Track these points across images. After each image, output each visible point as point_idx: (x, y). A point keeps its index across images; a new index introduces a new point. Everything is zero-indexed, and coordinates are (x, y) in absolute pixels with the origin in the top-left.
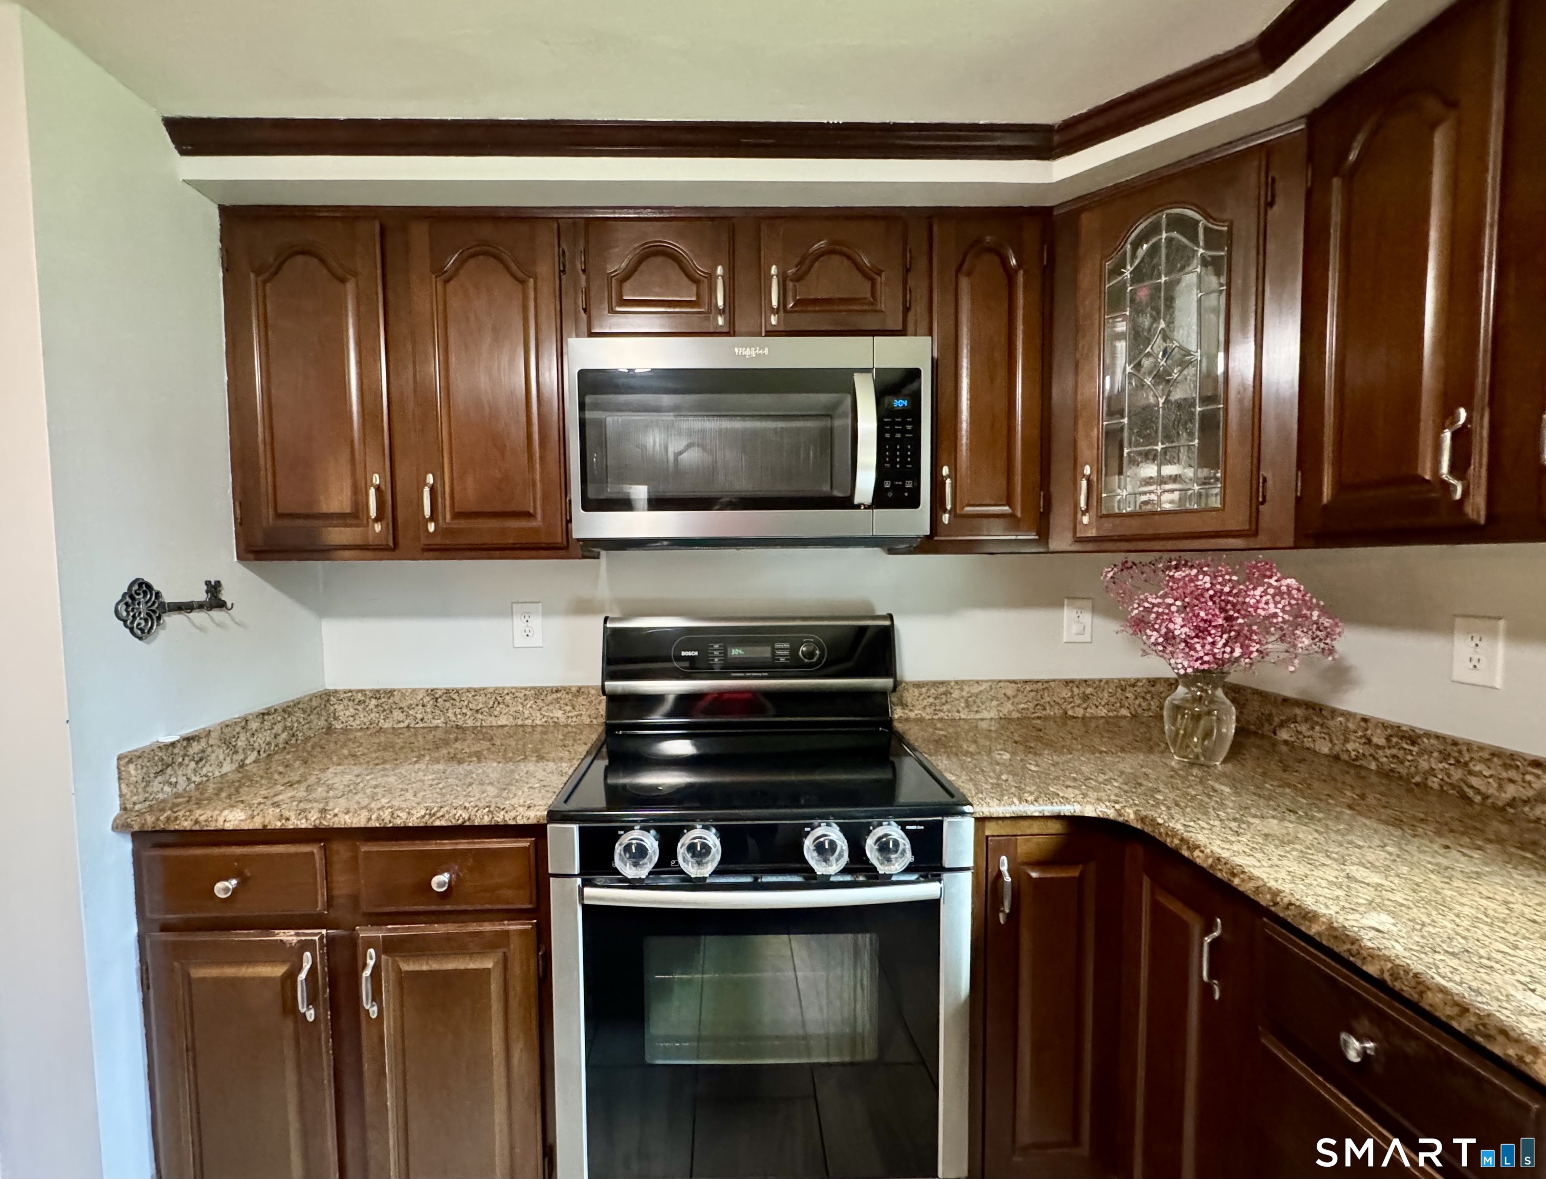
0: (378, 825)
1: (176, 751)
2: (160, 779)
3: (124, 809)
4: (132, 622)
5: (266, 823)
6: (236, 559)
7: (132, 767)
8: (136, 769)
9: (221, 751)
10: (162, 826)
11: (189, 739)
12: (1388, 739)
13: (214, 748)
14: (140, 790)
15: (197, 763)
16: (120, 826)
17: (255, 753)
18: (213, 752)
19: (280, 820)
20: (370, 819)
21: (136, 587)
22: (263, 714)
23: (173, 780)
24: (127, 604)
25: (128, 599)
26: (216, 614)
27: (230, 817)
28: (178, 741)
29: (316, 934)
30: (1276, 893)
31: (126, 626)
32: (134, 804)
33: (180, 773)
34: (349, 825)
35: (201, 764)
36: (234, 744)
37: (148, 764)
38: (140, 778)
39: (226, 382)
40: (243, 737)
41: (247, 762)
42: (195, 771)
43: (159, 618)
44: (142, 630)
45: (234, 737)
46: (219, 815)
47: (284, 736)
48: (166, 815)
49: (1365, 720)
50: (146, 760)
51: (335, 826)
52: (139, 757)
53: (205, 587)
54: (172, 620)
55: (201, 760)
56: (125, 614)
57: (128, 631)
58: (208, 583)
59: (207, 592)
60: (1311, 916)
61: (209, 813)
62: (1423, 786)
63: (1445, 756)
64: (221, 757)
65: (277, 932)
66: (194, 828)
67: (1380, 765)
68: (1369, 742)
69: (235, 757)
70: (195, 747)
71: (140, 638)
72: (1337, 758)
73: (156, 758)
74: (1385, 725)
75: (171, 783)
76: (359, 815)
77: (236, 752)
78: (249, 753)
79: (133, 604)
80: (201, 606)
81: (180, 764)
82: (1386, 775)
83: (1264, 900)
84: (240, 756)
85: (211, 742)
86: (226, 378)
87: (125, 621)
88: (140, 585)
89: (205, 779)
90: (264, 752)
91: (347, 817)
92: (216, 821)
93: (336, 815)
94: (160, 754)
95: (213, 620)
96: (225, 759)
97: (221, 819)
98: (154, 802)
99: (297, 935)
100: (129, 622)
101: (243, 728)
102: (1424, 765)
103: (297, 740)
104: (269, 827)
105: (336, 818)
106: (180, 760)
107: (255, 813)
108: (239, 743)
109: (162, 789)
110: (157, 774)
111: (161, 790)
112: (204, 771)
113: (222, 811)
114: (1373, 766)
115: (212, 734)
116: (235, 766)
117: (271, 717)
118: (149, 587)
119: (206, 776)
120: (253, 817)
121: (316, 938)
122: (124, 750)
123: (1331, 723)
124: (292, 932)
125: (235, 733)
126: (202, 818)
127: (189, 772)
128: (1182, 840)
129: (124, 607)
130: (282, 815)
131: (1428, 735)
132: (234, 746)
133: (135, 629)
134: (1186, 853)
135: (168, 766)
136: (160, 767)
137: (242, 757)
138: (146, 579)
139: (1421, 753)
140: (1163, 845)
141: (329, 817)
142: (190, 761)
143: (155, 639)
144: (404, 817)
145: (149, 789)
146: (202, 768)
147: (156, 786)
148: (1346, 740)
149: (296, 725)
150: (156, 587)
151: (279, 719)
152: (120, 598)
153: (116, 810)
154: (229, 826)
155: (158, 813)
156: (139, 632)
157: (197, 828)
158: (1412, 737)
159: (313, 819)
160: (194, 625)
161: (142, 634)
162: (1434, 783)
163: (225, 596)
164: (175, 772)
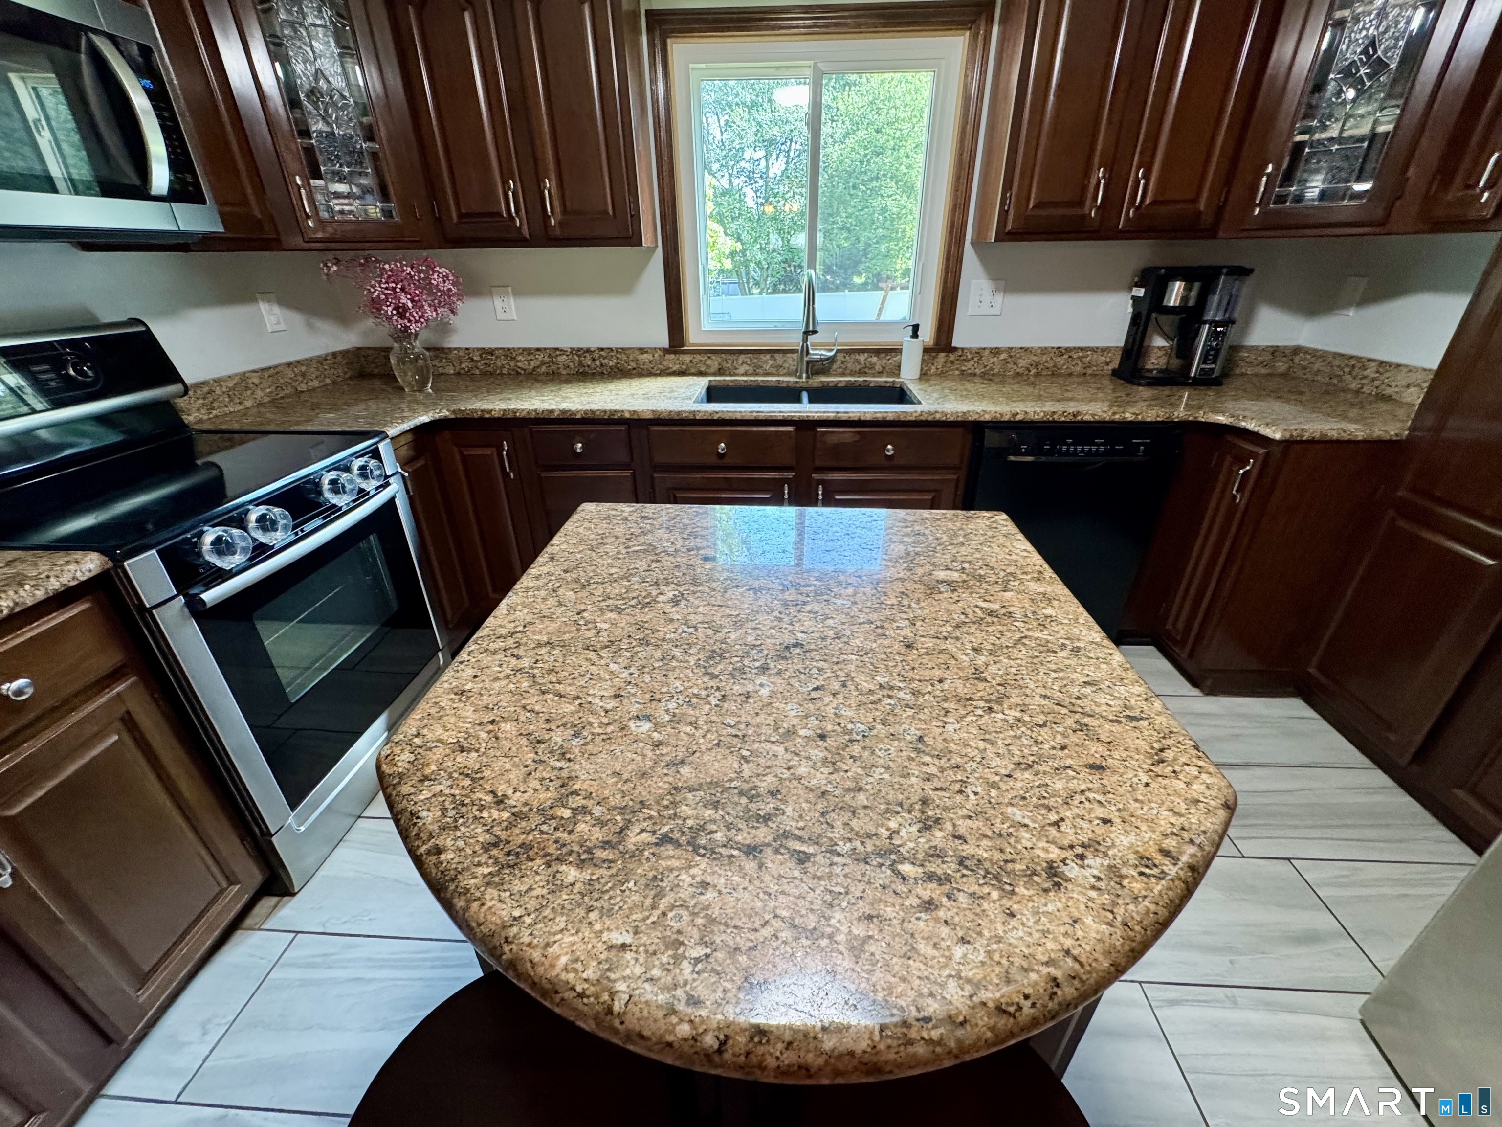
12: (481, 356)
30: (536, 410)
49: (467, 349)
60: (552, 412)
62: (501, 374)
63: (506, 356)
67: (480, 370)
68: (472, 360)
72: (459, 373)
74: (479, 349)
82: (484, 374)
83: (533, 415)
102: (499, 364)
114: (477, 372)
123: (450, 356)
128: (482, 411)
131: (497, 349)
134: (487, 416)
139: (497, 357)
140: (473, 419)
148: (461, 363)
158: (491, 352)
162: (505, 371)
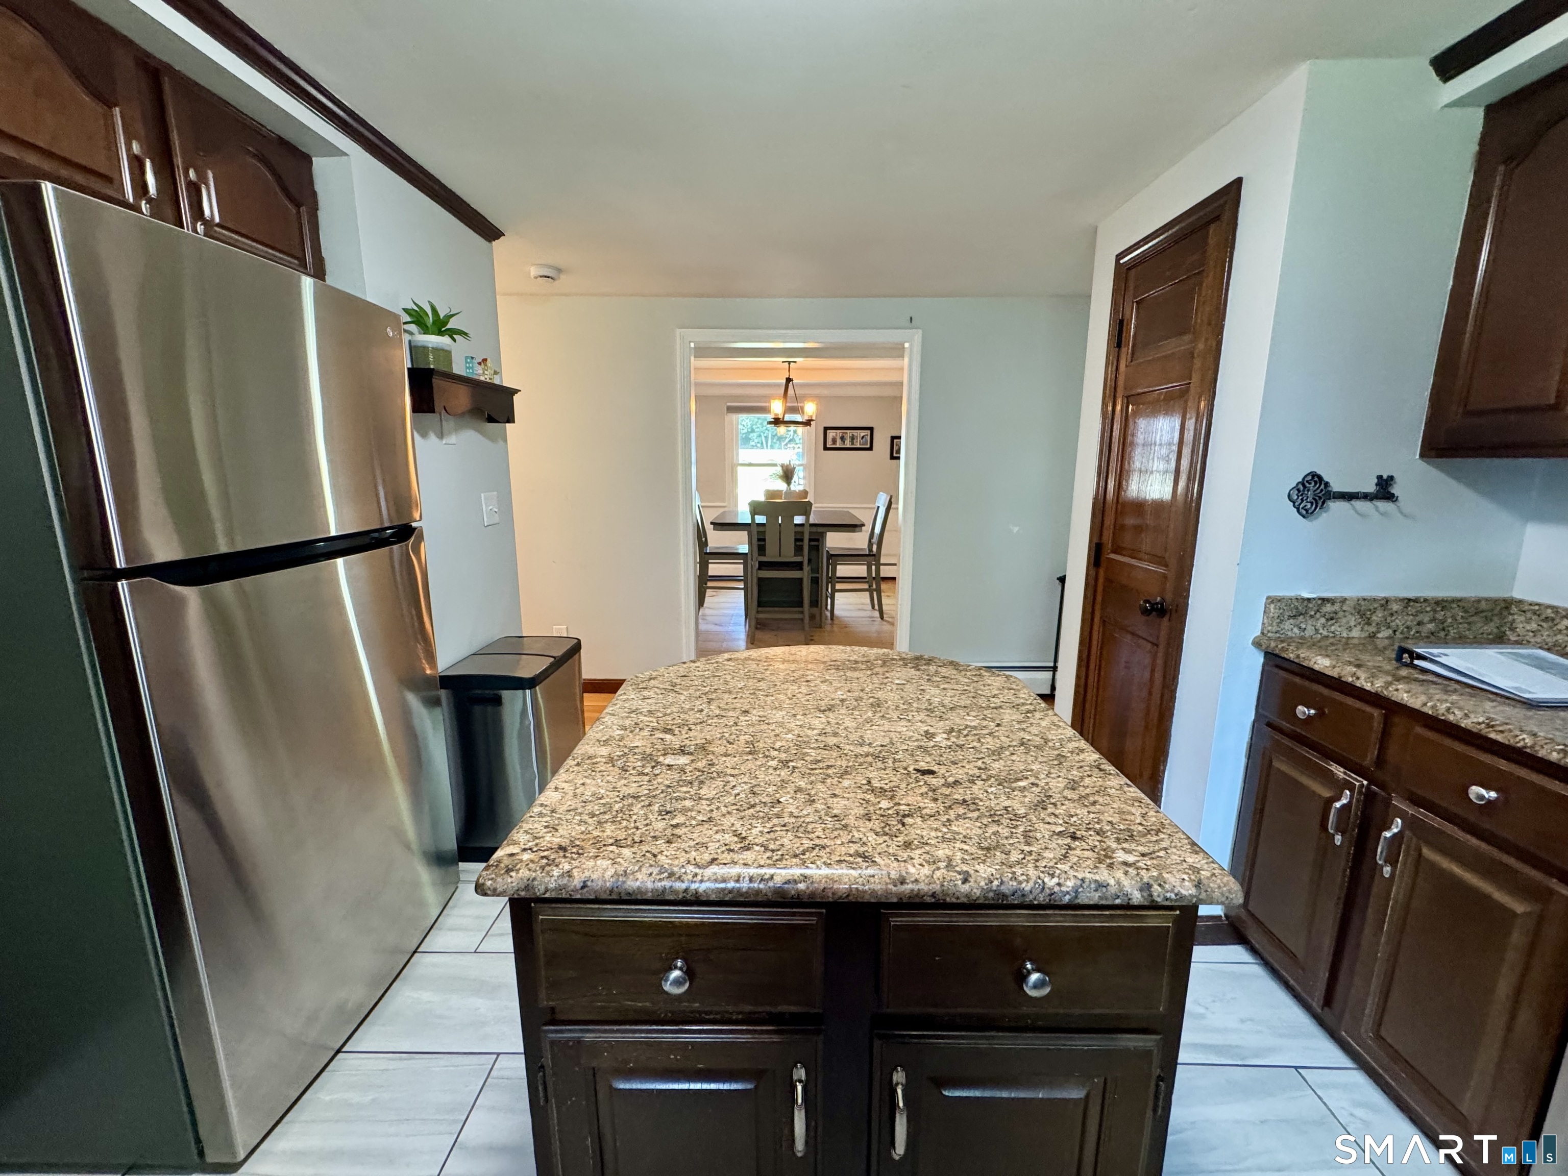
0: (1430, 713)
1: (1310, 605)
2: (1292, 621)
3: (1263, 633)
4: (1300, 504)
5: (1342, 675)
6: (1418, 457)
7: (1272, 606)
8: (1275, 609)
9: (1354, 619)
10: (1277, 652)
11: (1324, 600)
13: (1347, 614)
14: (1274, 623)
15: (1327, 620)
16: (1257, 644)
17: (1390, 631)
18: (1345, 617)
19: (1352, 677)
20: (1425, 704)
21: (1309, 478)
22: (1410, 600)
23: (1303, 626)
24: (1299, 490)
25: (1301, 488)
26: (1382, 505)
27: (1319, 662)
28: (1314, 599)
29: (1358, 781)
31: (1294, 506)
32: (1269, 632)
33: (1310, 622)
34: (1404, 702)
35: (1330, 622)
36: (1369, 616)
37: (1285, 608)
38: (1276, 615)
39: (1450, 287)
40: (1380, 614)
41: (1379, 635)
42: (1324, 626)
43: (1323, 503)
44: (1307, 511)
45: (1370, 610)
46: (1313, 657)
47: (1431, 626)
48: (1283, 645)
50: (1284, 604)
51: (1393, 699)
52: (1279, 601)
53: (1376, 481)
54: (1336, 506)
55: (1332, 619)
56: (1296, 497)
57: (1295, 510)
58: (1380, 477)
59: (1376, 485)
61: (1308, 654)
64: (1352, 623)
65: (1332, 763)
66: (1295, 660)
69: (1366, 627)
70: (1328, 608)
71: (1304, 517)
73: (1292, 606)
75: (1300, 628)
76: (1417, 698)
77: (1369, 624)
78: (1383, 628)
79: (1304, 491)
80: (1366, 497)
81: (1312, 616)
84: (1372, 629)
85: (1344, 608)
86: (1451, 283)
87: (1294, 503)
88: (1313, 476)
89: (1331, 635)
90: (1401, 633)
91: (1405, 695)
92: (1310, 660)
93: (1397, 690)
94: (1297, 604)
95: (1377, 508)
96: (1355, 626)
97: (1313, 660)
98: (1283, 636)
99: (1345, 773)
100: (1297, 504)
101: (1382, 606)
103: (1446, 635)
104: (1343, 679)
105: (1395, 692)
106: (1313, 613)
107: (1338, 665)
108: (1374, 618)
109: (1292, 629)
110: (1290, 617)
111: (1290, 628)
112: (1333, 628)
113: (1317, 656)
115: (1347, 602)
116: (1364, 635)
117: (1419, 605)
118: (1320, 478)
119: (1333, 633)
120: (1334, 667)
121: (1357, 784)
122: (1271, 594)
124: (1342, 770)
125: (1372, 608)
126: (1302, 655)
127: (1319, 625)
129: (1296, 492)
130: (1355, 674)
132: (1369, 619)
133: (1301, 510)
135: (1302, 614)
136: (1294, 613)
137: (1374, 630)
138: (1318, 472)
141: (1390, 689)
142: (1321, 616)
143: (1316, 518)
144: (1459, 716)
145: (1282, 626)
146: (1331, 626)
147: (1288, 625)
149: (1449, 620)
150: (1326, 478)
151: (1428, 609)
152: (1295, 485)
153: (1258, 633)
154: (1316, 667)
155: (1279, 643)
156: (1304, 512)
157: (1296, 660)
159: (1377, 685)
160: (1356, 511)
161: (1306, 514)
163: (1395, 490)
164: (1306, 621)
